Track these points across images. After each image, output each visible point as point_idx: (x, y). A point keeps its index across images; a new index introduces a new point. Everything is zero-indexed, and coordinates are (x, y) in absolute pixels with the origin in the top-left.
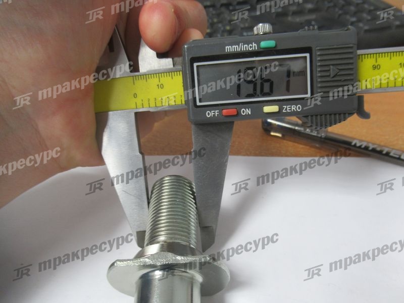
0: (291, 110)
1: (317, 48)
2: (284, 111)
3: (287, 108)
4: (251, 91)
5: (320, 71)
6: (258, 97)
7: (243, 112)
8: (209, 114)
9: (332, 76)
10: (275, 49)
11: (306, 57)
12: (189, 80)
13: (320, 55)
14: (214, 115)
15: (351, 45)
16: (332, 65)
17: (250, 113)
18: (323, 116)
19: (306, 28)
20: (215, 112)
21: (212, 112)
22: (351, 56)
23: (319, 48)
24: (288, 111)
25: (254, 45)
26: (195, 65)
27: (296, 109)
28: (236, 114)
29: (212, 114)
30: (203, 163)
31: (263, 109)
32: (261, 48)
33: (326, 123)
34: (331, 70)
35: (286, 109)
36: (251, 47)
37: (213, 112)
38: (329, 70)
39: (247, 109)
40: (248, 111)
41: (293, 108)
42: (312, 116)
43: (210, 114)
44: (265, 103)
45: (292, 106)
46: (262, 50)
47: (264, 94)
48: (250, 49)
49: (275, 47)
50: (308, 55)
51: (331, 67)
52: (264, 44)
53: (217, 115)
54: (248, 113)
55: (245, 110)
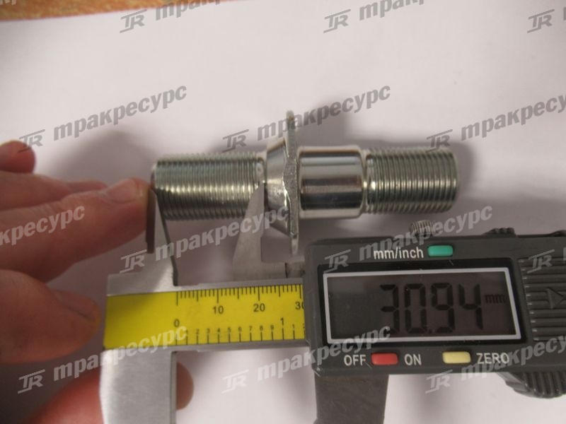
4: (419, 324)
6: (430, 334)
7: (408, 359)
8: (348, 360)
10: (453, 258)
11: (503, 274)
14: (358, 363)
20: (359, 358)
26: (326, 276)
29: (355, 360)
31: (442, 358)
32: (430, 257)
37: (356, 358)
38: (547, 296)
39: (415, 356)
40: (416, 359)
43: (351, 360)
44: (445, 347)
46: (432, 259)
47: (441, 331)
49: (452, 256)
50: (506, 270)
52: (434, 251)
53: (363, 362)
54: (417, 362)
55: (410, 357)
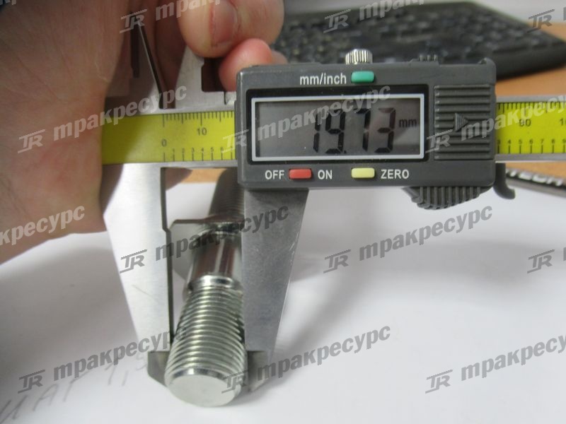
0: (393, 176)
1: (435, 87)
2: (382, 177)
3: (387, 173)
4: (335, 145)
5: (440, 121)
6: (345, 153)
7: (321, 174)
8: (269, 175)
9: (456, 129)
10: (374, 84)
11: (418, 100)
12: (242, 124)
13: (440, 97)
14: (276, 177)
15: (487, 86)
16: (459, 113)
17: (331, 177)
18: (442, 189)
19: (421, 57)
20: (278, 173)
21: (274, 171)
22: (486, 101)
23: (438, 87)
24: (389, 177)
25: (342, 76)
26: (254, 101)
27: (401, 175)
28: (309, 176)
29: (274, 175)
30: (258, 250)
31: (350, 173)
32: (352, 82)
33: (446, 199)
34: (456, 120)
35: (386, 175)
36: (337, 80)
37: (276, 173)
38: (453, 120)
39: (327, 171)
40: (329, 175)
41: (396, 174)
42: (425, 188)
43: (271, 175)
44: (354, 164)
45: (396, 171)
46: (354, 85)
47: (355, 151)
48: (335, 82)
49: (373, 82)
50: (421, 97)
51: (456, 115)
52: (357, 76)
53: (282, 176)
54: (328, 177)
55: (324, 173)
